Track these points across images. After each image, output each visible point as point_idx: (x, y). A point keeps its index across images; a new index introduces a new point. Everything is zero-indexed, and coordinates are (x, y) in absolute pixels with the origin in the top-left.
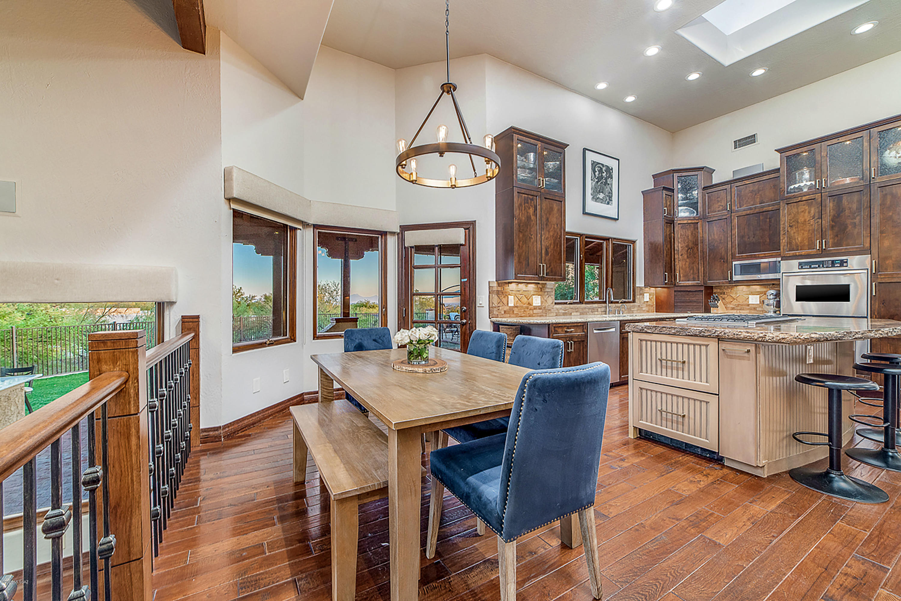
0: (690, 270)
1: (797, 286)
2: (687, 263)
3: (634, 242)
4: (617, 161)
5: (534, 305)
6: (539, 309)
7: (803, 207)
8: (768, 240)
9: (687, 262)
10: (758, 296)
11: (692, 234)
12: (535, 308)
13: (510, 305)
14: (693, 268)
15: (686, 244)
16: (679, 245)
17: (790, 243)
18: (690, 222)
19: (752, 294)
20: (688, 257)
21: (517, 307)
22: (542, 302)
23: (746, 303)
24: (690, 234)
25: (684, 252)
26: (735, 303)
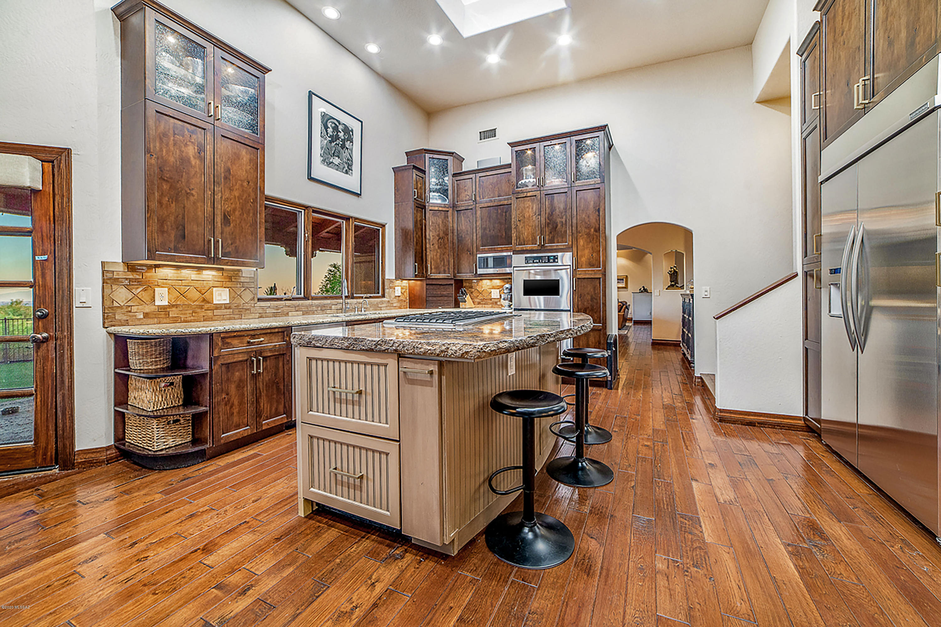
0: (441, 261)
1: (524, 280)
2: (438, 254)
3: (383, 226)
4: (360, 123)
5: (214, 303)
6: (226, 308)
7: (528, 203)
8: (504, 235)
9: (437, 252)
10: (498, 290)
11: (442, 222)
12: (218, 307)
13: (158, 303)
14: (443, 259)
15: (437, 233)
16: (431, 234)
17: (518, 237)
18: (440, 209)
19: (494, 288)
20: (439, 248)
21: (176, 306)
22: (232, 298)
23: (489, 297)
24: (441, 222)
25: (435, 241)
26: (480, 297)
